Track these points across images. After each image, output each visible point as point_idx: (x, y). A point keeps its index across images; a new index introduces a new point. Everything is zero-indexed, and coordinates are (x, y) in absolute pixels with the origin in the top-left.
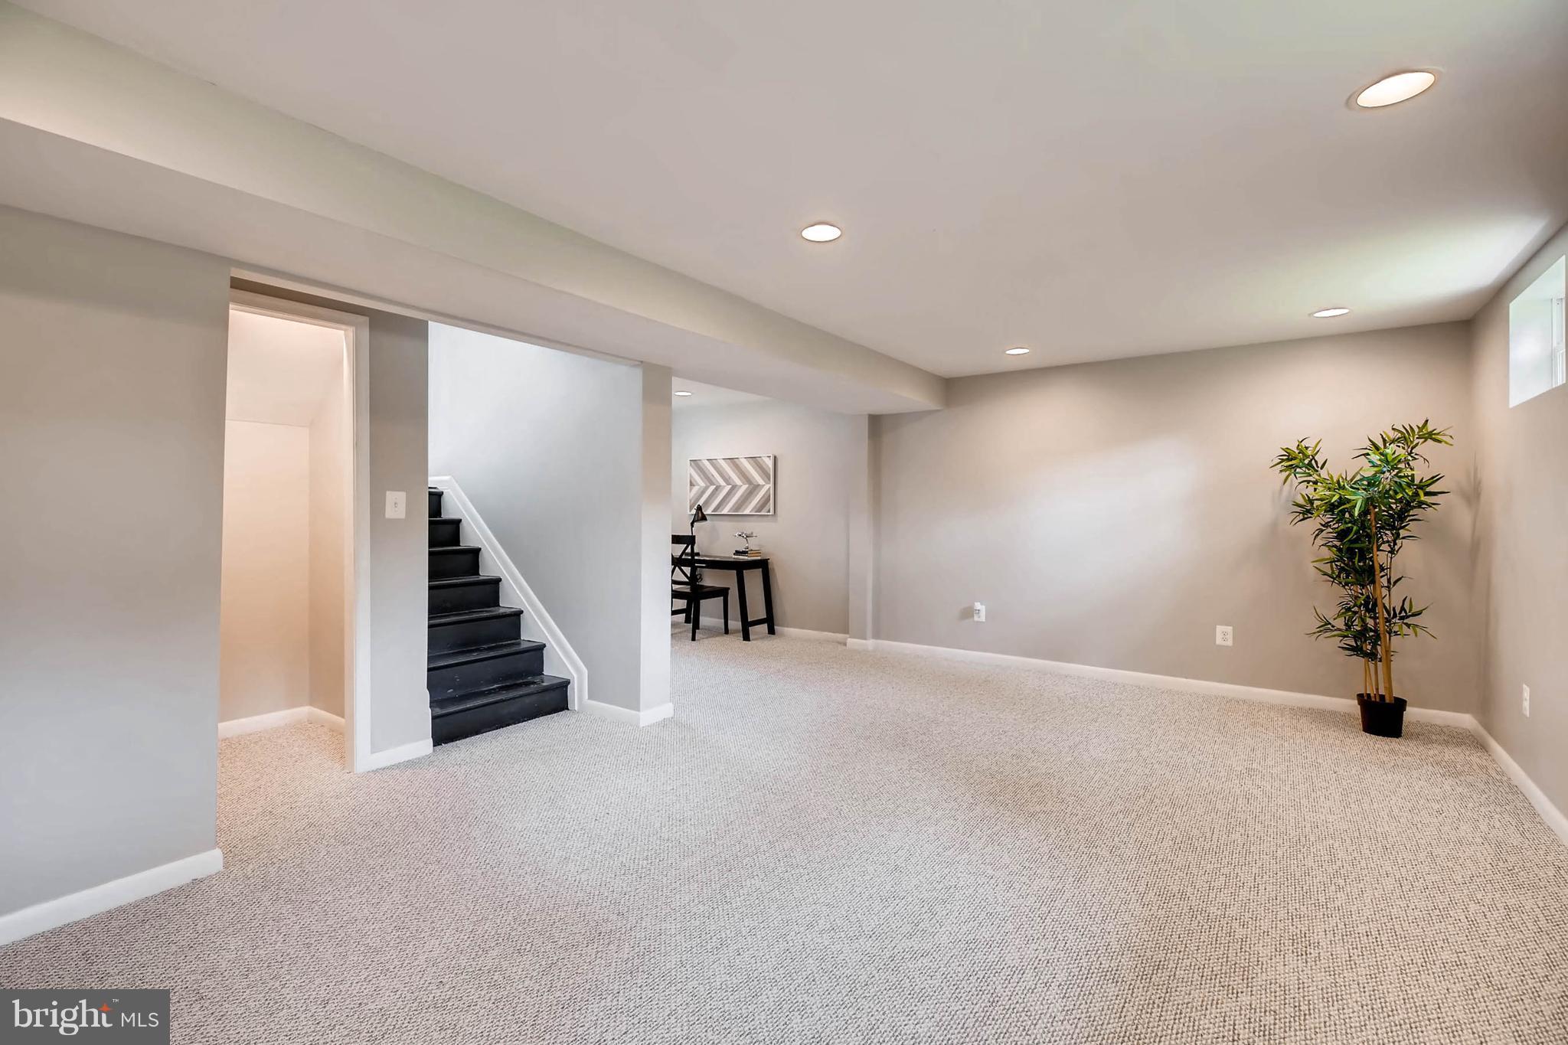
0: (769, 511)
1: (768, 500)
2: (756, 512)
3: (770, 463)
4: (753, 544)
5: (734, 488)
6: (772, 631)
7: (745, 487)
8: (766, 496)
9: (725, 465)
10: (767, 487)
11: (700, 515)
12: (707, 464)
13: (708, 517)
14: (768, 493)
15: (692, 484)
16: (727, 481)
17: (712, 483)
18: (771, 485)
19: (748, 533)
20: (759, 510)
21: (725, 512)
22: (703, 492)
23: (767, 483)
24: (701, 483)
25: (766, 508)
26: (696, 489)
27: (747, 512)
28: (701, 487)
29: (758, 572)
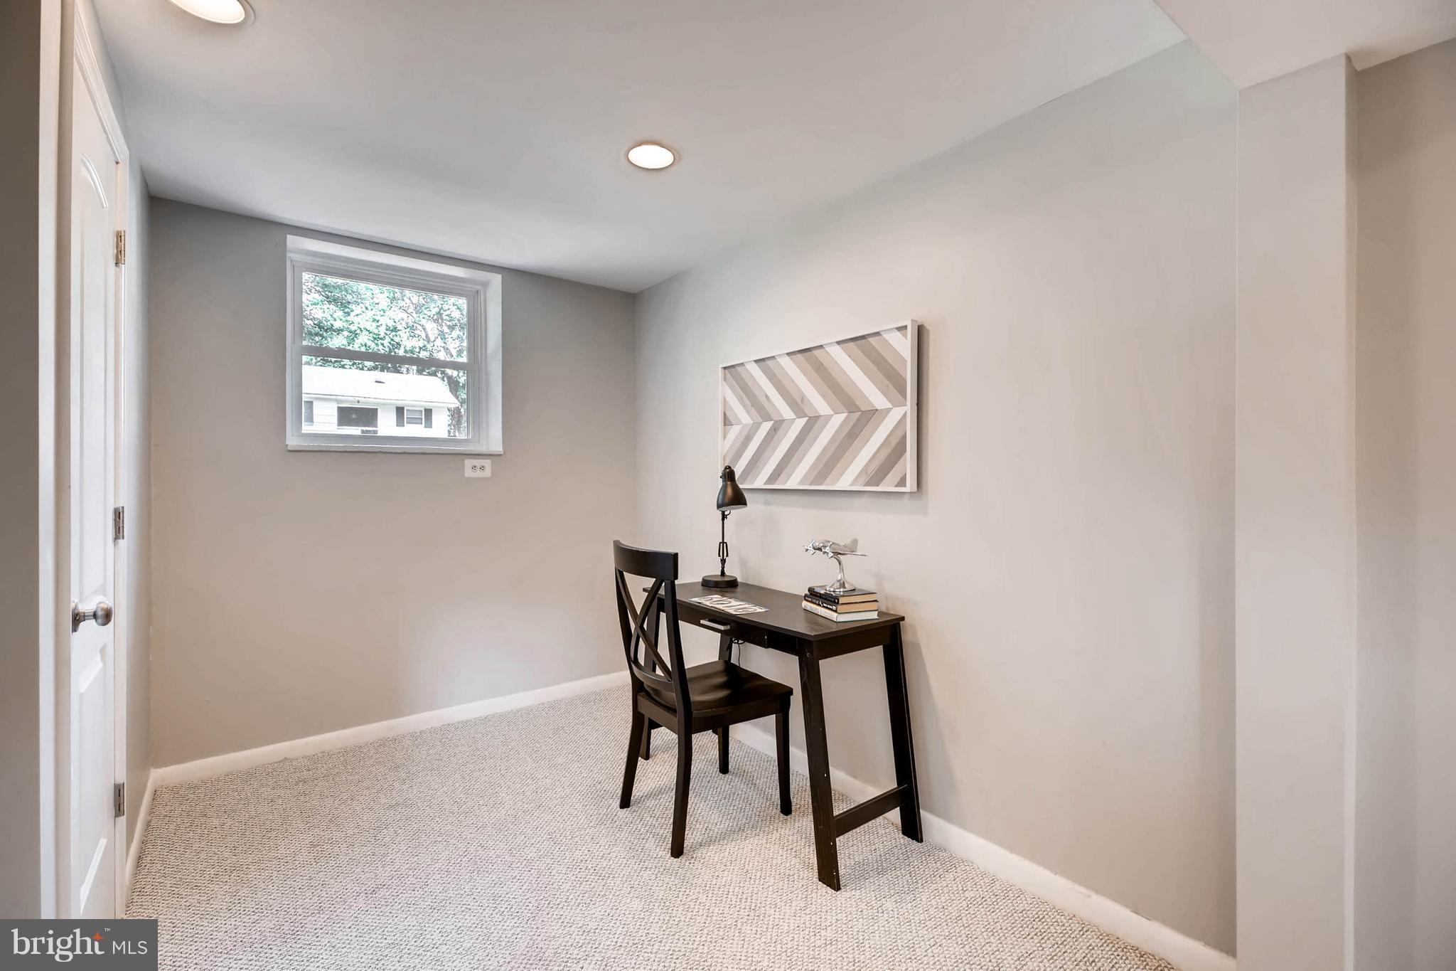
0: (902, 482)
1: (900, 450)
2: (867, 484)
3: (904, 346)
4: (857, 574)
5: (814, 423)
6: (912, 828)
7: (839, 419)
8: (894, 442)
9: (793, 371)
10: (895, 415)
11: (730, 491)
12: (755, 370)
13: (747, 496)
14: (899, 434)
15: (727, 422)
16: (797, 405)
17: (767, 417)
18: (909, 408)
19: (843, 541)
20: (878, 477)
21: (792, 483)
22: (748, 439)
23: (896, 404)
24: (743, 416)
25: (893, 476)
26: (734, 431)
27: (844, 483)
28: (745, 425)
29: (875, 656)
